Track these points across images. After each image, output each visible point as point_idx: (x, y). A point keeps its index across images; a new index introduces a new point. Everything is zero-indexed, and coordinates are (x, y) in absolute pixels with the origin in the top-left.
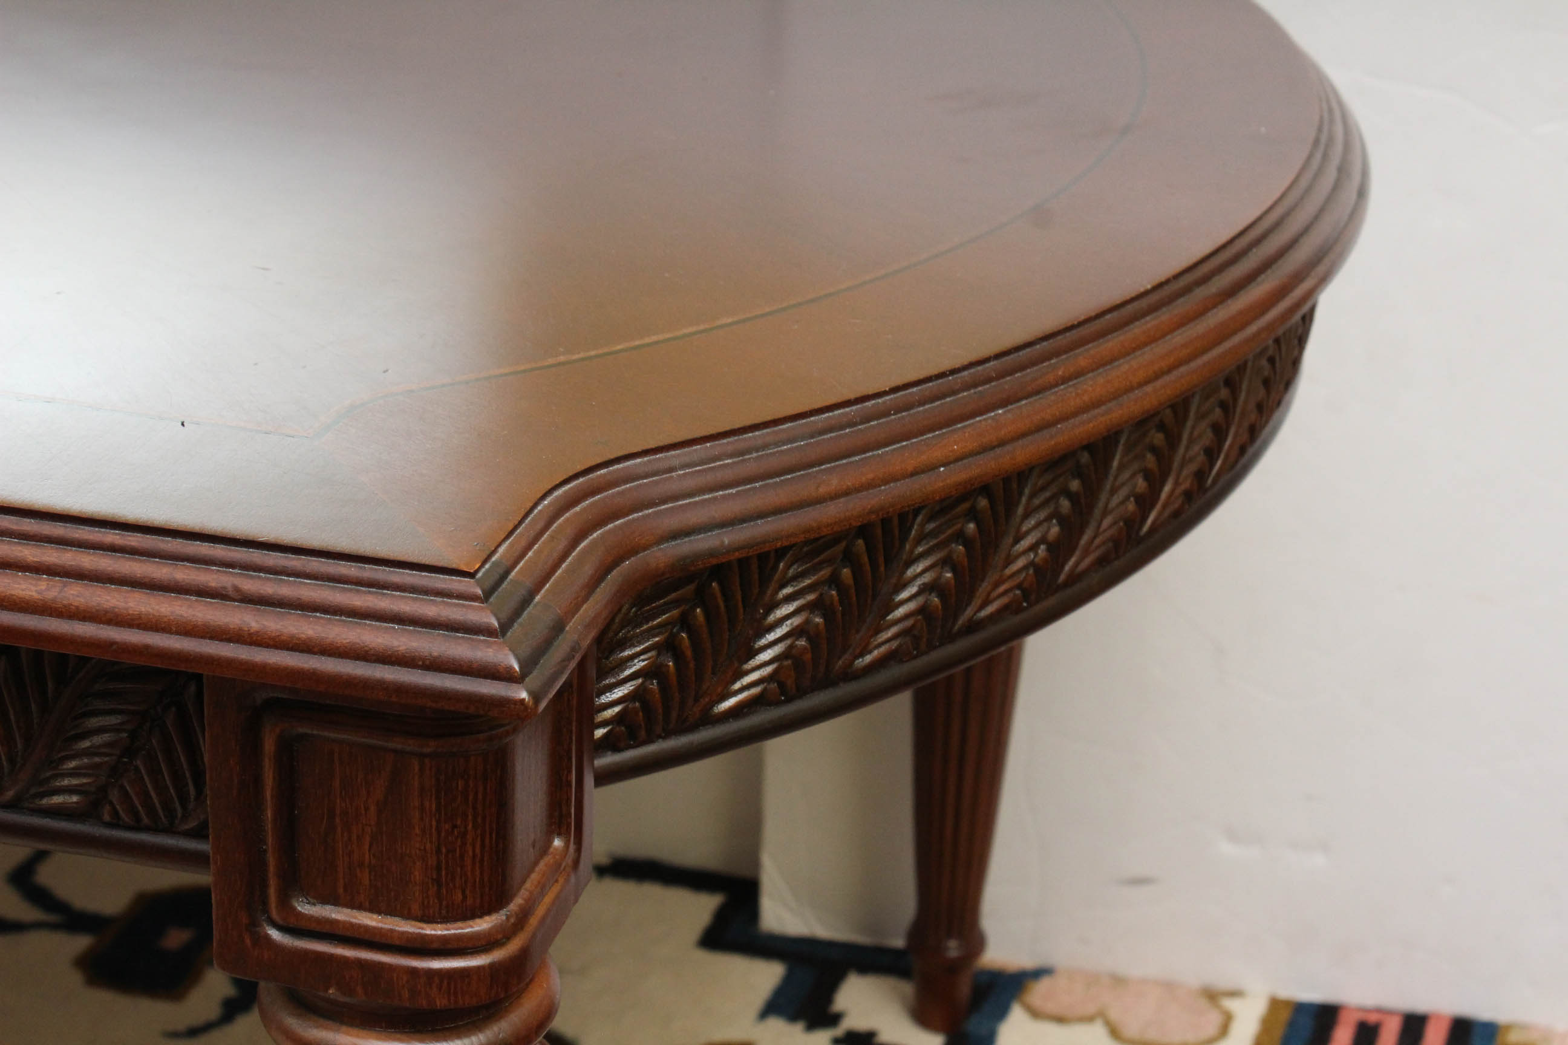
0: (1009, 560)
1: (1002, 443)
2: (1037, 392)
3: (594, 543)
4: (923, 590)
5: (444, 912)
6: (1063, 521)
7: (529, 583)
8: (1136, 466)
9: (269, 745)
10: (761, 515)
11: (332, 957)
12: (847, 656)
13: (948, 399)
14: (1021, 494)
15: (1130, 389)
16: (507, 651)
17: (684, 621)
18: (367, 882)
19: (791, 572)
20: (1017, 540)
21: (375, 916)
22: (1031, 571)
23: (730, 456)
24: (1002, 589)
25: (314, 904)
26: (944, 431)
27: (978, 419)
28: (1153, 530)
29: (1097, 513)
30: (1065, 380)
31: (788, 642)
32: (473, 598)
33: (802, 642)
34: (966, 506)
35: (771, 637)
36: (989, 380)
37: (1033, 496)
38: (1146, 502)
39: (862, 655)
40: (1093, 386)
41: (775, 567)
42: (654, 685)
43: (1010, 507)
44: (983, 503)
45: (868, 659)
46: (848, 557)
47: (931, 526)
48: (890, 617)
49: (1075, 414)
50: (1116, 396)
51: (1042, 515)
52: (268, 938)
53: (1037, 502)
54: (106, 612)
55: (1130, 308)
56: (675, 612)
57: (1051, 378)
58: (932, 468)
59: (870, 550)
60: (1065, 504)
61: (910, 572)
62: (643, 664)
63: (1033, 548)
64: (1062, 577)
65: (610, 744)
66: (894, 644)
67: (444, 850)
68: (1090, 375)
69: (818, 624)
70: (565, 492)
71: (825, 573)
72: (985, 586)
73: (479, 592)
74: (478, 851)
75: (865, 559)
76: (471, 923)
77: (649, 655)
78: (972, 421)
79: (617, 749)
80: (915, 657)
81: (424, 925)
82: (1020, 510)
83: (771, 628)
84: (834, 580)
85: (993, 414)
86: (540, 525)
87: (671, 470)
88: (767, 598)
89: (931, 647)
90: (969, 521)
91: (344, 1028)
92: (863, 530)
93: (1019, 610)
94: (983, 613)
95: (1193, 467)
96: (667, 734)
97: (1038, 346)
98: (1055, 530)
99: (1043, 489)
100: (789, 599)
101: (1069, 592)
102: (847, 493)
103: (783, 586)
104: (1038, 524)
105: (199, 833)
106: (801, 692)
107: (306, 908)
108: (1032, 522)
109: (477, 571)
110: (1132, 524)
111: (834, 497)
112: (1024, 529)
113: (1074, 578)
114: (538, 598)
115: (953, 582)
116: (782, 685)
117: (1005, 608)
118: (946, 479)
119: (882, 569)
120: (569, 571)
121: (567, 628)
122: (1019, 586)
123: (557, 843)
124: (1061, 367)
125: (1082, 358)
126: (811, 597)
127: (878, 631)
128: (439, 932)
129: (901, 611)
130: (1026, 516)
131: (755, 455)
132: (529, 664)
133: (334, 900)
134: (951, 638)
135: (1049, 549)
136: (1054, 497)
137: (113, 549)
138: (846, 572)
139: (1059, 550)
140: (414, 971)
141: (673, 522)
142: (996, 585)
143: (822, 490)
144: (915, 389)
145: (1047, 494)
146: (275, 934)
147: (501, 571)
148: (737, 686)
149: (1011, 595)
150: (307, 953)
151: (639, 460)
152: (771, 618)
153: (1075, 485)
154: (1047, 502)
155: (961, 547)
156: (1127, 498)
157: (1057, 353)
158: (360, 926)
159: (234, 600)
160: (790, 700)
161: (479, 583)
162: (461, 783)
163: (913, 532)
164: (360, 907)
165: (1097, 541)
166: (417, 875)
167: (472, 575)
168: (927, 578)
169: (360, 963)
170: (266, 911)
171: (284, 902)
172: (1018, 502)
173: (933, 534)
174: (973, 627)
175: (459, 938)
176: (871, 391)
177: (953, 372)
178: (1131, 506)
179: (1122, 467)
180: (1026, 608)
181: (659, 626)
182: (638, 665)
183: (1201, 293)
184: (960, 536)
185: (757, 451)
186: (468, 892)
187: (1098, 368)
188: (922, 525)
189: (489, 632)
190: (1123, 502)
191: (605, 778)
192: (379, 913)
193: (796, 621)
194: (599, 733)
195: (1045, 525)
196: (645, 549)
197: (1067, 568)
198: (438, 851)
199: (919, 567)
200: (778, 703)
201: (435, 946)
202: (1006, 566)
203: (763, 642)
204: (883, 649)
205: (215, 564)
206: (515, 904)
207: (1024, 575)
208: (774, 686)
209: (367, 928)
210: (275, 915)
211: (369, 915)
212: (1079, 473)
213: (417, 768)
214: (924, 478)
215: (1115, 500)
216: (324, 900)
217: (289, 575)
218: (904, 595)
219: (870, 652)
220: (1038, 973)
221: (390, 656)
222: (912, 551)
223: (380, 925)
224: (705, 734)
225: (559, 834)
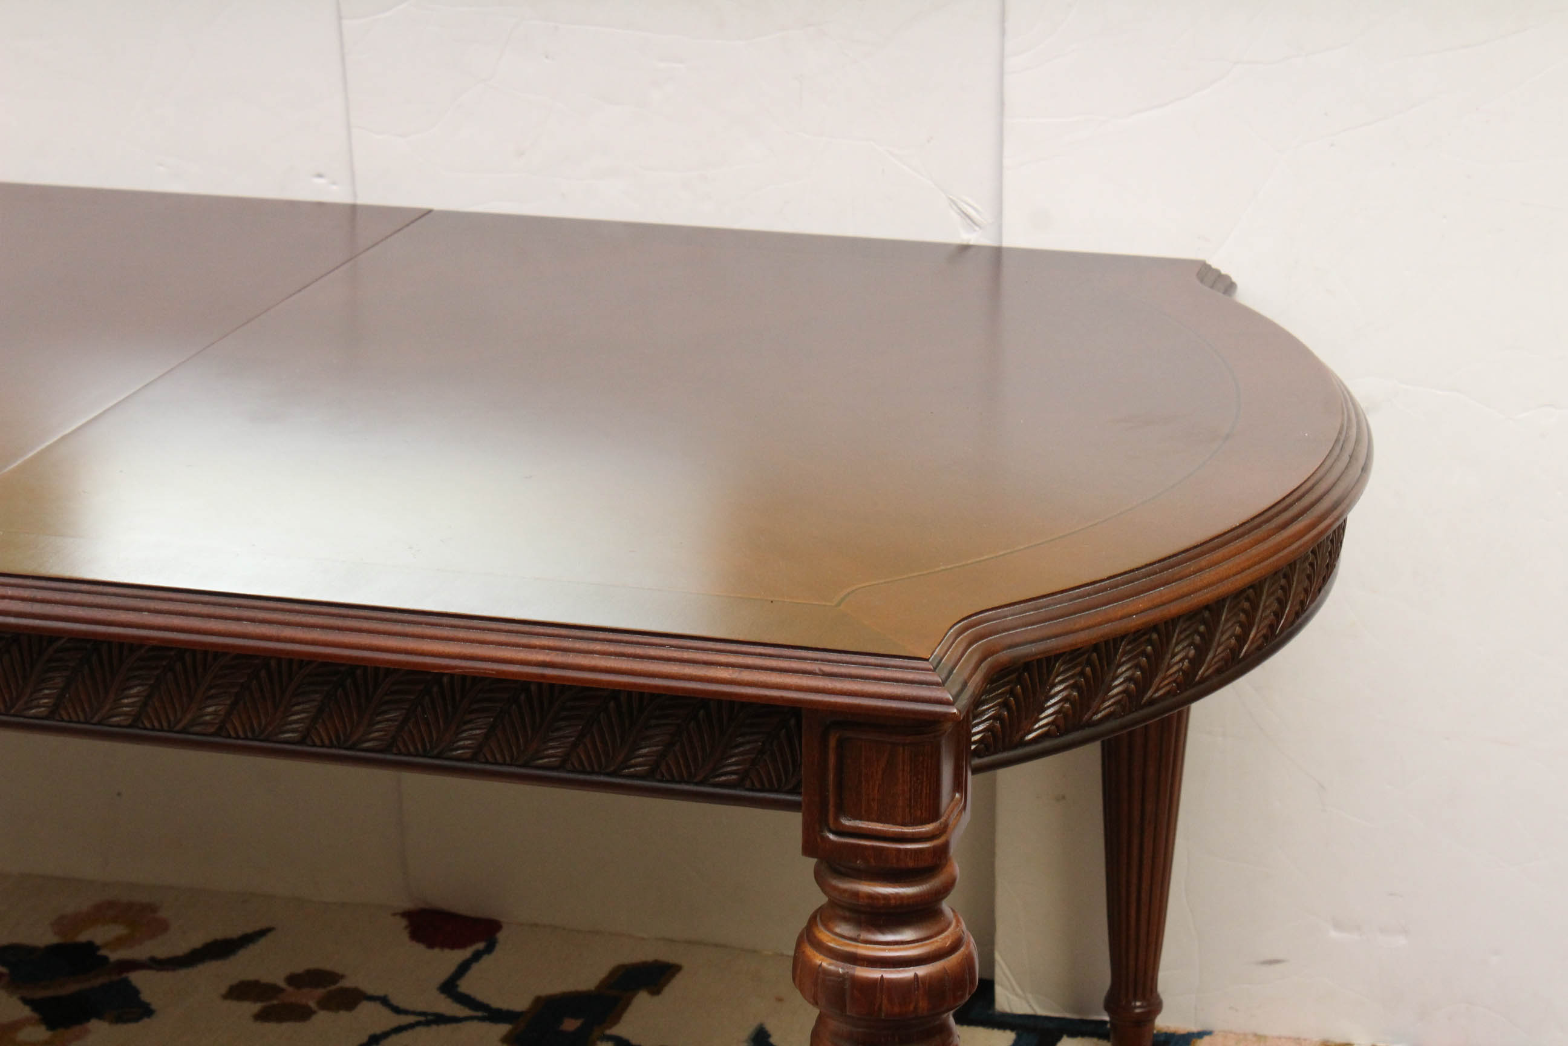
0: (1169, 667)
1: (1164, 604)
2: (1180, 579)
3: (975, 650)
4: (1128, 680)
5: (912, 821)
6: (1197, 648)
7: (950, 665)
8: (1234, 619)
9: (832, 743)
10: (1049, 638)
11: (859, 845)
12: (1089, 713)
13: (1136, 583)
14: (1174, 632)
15: (1228, 577)
16: (946, 692)
17: (1012, 692)
18: (876, 808)
19: (1061, 669)
20: (1174, 655)
21: (880, 825)
22: (1181, 673)
23: (1032, 610)
24: (1166, 682)
25: (850, 820)
26: (1135, 598)
27: (1151, 592)
28: (1247, 655)
29: (1215, 644)
30: (1195, 573)
31: (1061, 704)
32: (929, 670)
33: (1067, 705)
34: (1147, 637)
35: (1053, 701)
36: (1156, 573)
37: (1180, 633)
38: (1242, 640)
39: (1096, 713)
40: (1208, 576)
41: (1055, 665)
42: (998, 724)
43: (1169, 638)
44: (1155, 636)
45: (1099, 716)
46: (1089, 662)
47: (1129, 647)
48: (1110, 694)
49: (1200, 590)
50: (1221, 580)
51: (1185, 644)
52: (828, 838)
53: (1182, 636)
54: (761, 682)
55: (1227, 536)
56: (1008, 687)
57: (1187, 572)
58: (1130, 615)
59: (1100, 659)
60: (1197, 638)
61: (1120, 671)
62: (993, 712)
63: (1182, 660)
64: (1197, 678)
65: (977, 754)
66: (1112, 709)
67: (913, 790)
68: (1207, 570)
69: (1075, 696)
70: (960, 627)
71: (1079, 669)
72: (1157, 680)
73: (932, 667)
74: (928, 791)
75: (1097, 662)
76: (924, 826)
77: (996, 708)
78: (1148, 593)
79: (980, 757)
80: (1123, 716)
81: (903, 828)
82: (1174, 641)
83: (1053, 697)
84: (1082, 674)
85: (1158, 590)
86: (951, 641)
87: (1006, 617)
88: (1050, 681)
89: (1131, 712)
90: (1148, 646)
91: (863, 882)
92: (1095, 647)
93: (1175, 695)
94: (1157, 695)
95: (1266, 622)
96: (1004, 749)
97: (1180, 556)
98: (1192, 652)
99: (1185, 630)
100: (1061, 682)
101: (1203, 686)
102: (1088, 628)
103: (1058, 676)
104: (1184, 648)
105: (794, 791)
106: (1067, 731)
107: (847, 822)
108: (1180, 647)
109: (929, 658)
110: (1234, 652)
111: (1083, 629)
112: (1176, 650)
113: (1203, 680)
114: (955, 671)
115: (1141, 676)
116: (1058, 727)
117: (1168, 692)
118: (1136, 621)
119: (1106, 668)
120: (966, 661)
121: (968, 685)
122: (1174, 681)
123: (957, 795)
124: (1192, 566)
125: (1203, 561)
126: (1072, 681)
127: (1104, 701)
128: (911, 831)
129: (1115, 691)
130: (1177, 644)
131: (1044, 610)
132: (957, 697)
133: (861, 819)
134: (1142, 707)
135: (1190, 662)
136: (1192, 634)
137: (761, 655)
138: (1088, 669)
139: (1196, 662)
140: (899, 850)
141: (1008, 641)
142: (1164, 679)
143: (1078, 626)
144: (1119, 578)
145: (1188, 632)
146: (831, 837)
147: (939, 658)
148: (1037, 726)
149: (1171, 686)
150: (847, 844)
151: (990, 612)
152: (1053, 692)
153: (1202, 628)
154: (1187, 637)
155: (1144, 659)
156: (1231, 637)
157: (1190, 559)
158: (873, 829)
159: (818, 675)
160: (1062, 735)
161: (931, 663)
162: (921, 758)
163: (1120, 650)
164: (872, 820)
165: (1216, 659)
166: (900, 803)
167: (927, 660)
168: (1127, 674)
169: (873, 847)
170: (827, 825)
171: (837, 819)
172: (1173, 636)
173: (1130, 651)
174: (1152, 702)
175: (920, 833)
176: (1098, 578)
177: (1138, 569)
178: (1233, 641)
179: (1227, 620)
180: (1179, 694)
181: (1001, 694)
182: (991, 713)
183: (1265, 528)
184: (1144, 653)
185: (1045, 608)
186: (923, 811)
187: (1211, 567)
188: (1125, 646)
189: (937, 684)
190: (1228, 639)
191: (976, 770)
192: (881, 823)
193: (1064, 693)
194: (973, 747)
195: (1187, 649)
196: (997, 652)
197: (1200, 673)
198: (910, 789)
199: (1124, 668)
200: (1057, 737)
201: (909, 836)
202: (1168, 670)
203: (1049, 704)
204: (1107, 711)
205: (809, 660)
206: (943, 820)
207: (1176, 675)
208: (1053, 727)
209: (876, 830)
210: (832, 826)
211: (877, 824)
212: (1204, 622)
213: (901, 751)
214: (1125, 620)
215: (1225, 637)
216: (855, 818)
217: (843, 663)
218: (1117, 682)
219: (1101, 712)
220: (1201, 1035)
221: (893, 696)
222: (1120, 660)
223: (882, 828)
224: (1020, 752)
225: (958, 792)
